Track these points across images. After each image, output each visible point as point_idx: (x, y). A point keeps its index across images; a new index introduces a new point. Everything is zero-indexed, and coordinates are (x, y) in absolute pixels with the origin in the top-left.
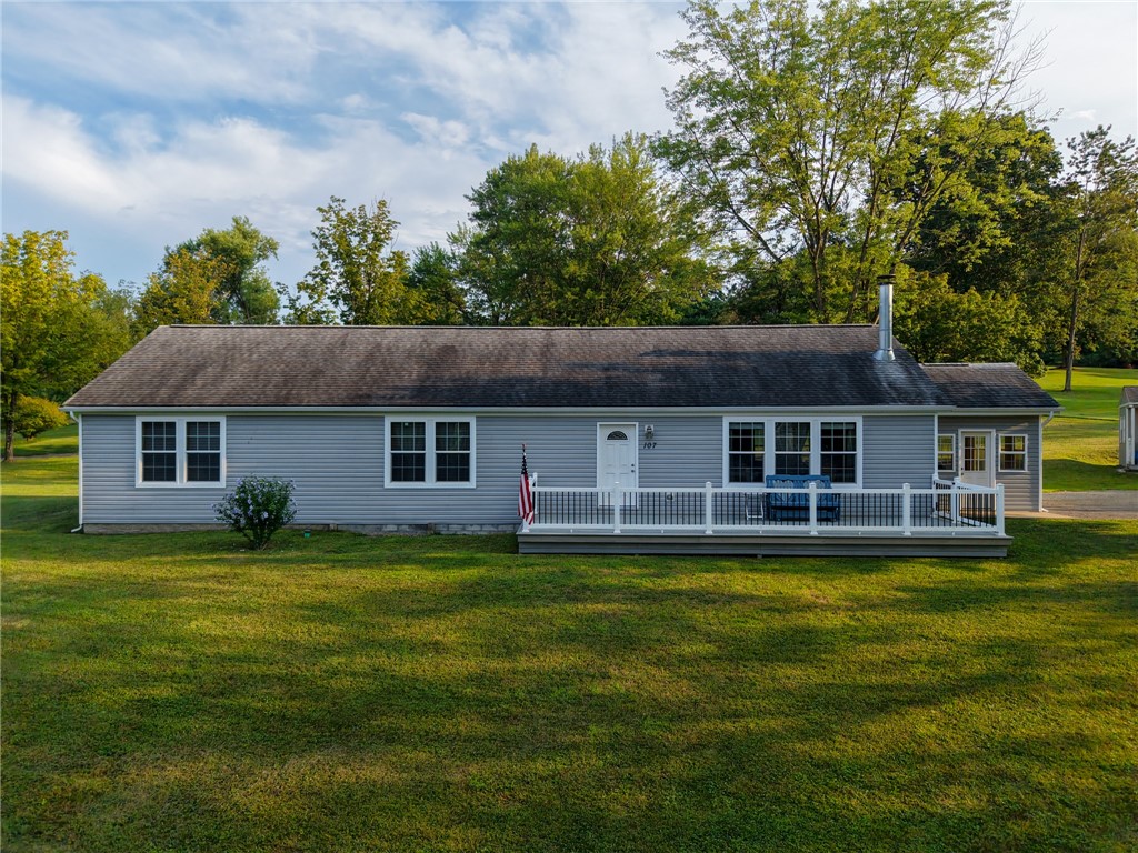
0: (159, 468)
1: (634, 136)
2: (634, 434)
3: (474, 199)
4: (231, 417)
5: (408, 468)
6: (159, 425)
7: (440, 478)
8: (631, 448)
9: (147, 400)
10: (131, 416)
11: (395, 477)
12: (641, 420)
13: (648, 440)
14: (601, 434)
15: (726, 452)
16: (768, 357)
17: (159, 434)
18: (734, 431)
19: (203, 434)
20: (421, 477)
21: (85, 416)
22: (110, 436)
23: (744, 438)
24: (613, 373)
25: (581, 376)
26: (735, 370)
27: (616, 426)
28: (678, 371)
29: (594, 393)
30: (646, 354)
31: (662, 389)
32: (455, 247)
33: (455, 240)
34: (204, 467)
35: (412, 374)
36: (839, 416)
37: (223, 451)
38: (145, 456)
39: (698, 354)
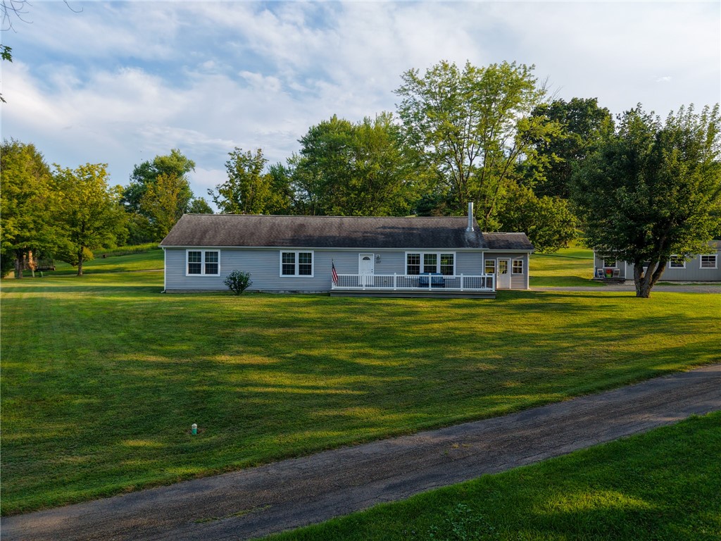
0: (195, 269)
1: (386, 114)
2: (372, 258)
3: (302, 142)
4: (222, 250)
5: (288, 270)
6: (195, 253)
7: (300, 273)
8: (371, 264)
9: (191, 243)
10: (185, 249)
11: (284, 273)
12: (375, 252)
13: (378, 260)
14: (360, 258)
15: (406, 265)
16: (425, 229)
17: (195, 256)
18: (409, 257)
19: (212, 256)
20: (293, 273)
21: (167, 249)
22: (176, 257)
23: (413, 260)
24: (366, 235)
25: (354, 235)
26: (412, 234)
27: (366, 255)
28: (391, 235)
29: (358, 243)
30: (379, 228)
31: (384, 241)
32: (291, 166)
33: (291, 162)
34: (212, 269)
35: (289, 235)
36: (447, 251)
37: (219, 263)
38: (189, 264)
39: (399, 228)
